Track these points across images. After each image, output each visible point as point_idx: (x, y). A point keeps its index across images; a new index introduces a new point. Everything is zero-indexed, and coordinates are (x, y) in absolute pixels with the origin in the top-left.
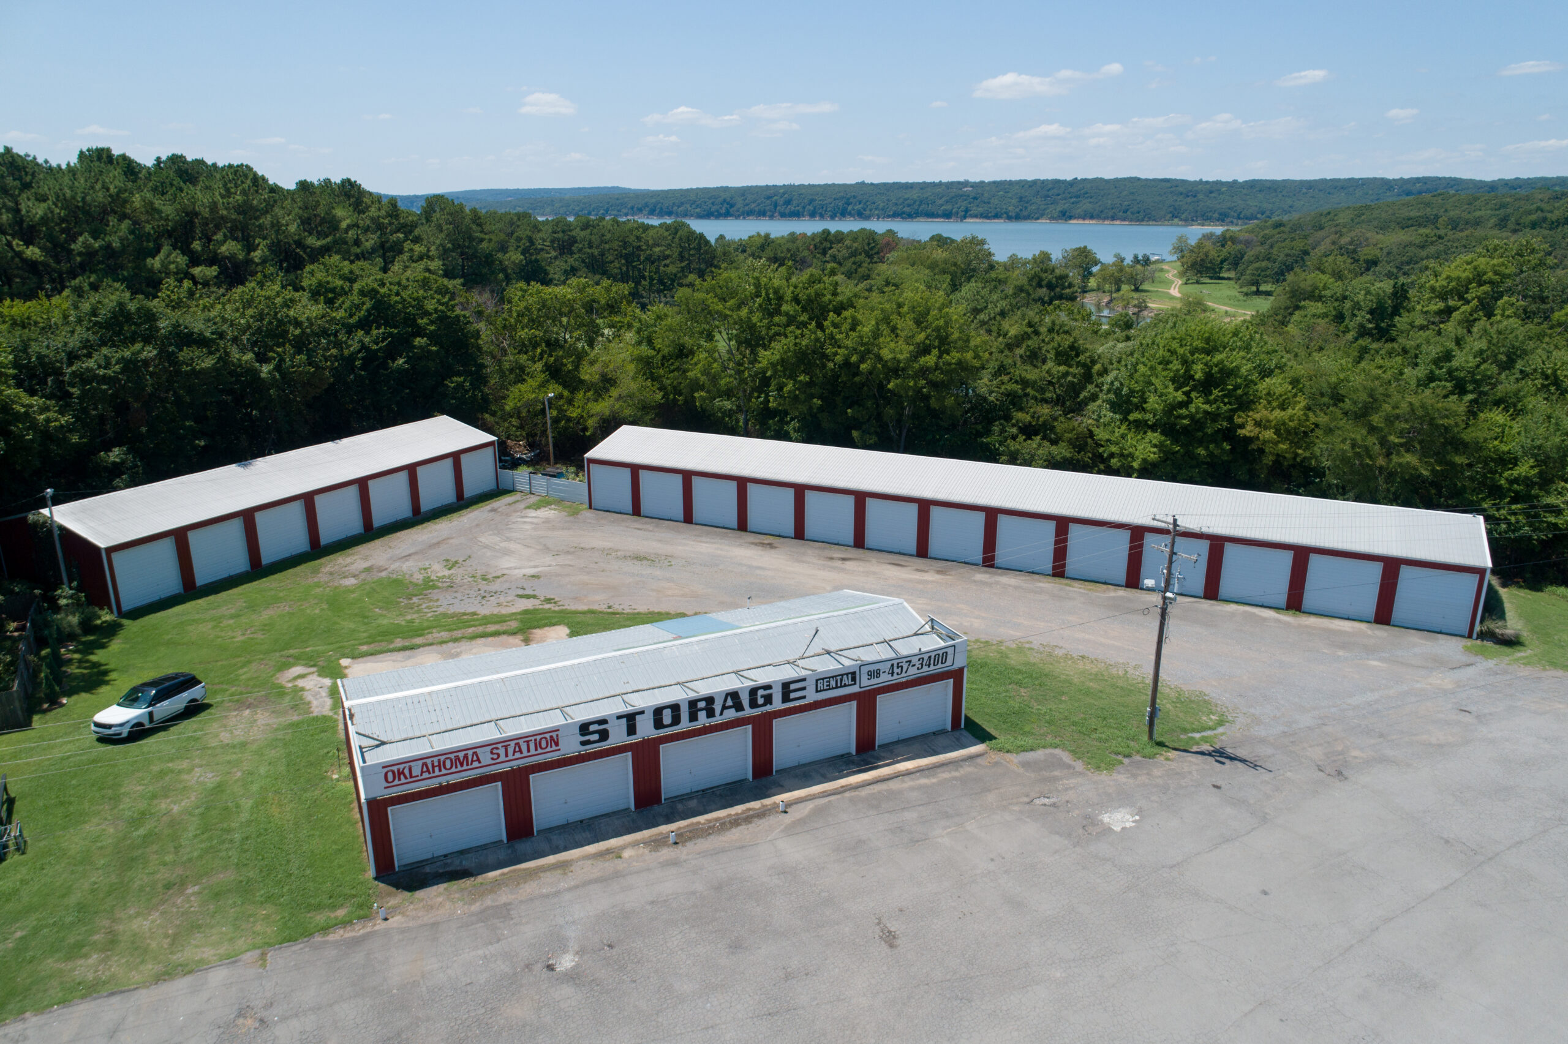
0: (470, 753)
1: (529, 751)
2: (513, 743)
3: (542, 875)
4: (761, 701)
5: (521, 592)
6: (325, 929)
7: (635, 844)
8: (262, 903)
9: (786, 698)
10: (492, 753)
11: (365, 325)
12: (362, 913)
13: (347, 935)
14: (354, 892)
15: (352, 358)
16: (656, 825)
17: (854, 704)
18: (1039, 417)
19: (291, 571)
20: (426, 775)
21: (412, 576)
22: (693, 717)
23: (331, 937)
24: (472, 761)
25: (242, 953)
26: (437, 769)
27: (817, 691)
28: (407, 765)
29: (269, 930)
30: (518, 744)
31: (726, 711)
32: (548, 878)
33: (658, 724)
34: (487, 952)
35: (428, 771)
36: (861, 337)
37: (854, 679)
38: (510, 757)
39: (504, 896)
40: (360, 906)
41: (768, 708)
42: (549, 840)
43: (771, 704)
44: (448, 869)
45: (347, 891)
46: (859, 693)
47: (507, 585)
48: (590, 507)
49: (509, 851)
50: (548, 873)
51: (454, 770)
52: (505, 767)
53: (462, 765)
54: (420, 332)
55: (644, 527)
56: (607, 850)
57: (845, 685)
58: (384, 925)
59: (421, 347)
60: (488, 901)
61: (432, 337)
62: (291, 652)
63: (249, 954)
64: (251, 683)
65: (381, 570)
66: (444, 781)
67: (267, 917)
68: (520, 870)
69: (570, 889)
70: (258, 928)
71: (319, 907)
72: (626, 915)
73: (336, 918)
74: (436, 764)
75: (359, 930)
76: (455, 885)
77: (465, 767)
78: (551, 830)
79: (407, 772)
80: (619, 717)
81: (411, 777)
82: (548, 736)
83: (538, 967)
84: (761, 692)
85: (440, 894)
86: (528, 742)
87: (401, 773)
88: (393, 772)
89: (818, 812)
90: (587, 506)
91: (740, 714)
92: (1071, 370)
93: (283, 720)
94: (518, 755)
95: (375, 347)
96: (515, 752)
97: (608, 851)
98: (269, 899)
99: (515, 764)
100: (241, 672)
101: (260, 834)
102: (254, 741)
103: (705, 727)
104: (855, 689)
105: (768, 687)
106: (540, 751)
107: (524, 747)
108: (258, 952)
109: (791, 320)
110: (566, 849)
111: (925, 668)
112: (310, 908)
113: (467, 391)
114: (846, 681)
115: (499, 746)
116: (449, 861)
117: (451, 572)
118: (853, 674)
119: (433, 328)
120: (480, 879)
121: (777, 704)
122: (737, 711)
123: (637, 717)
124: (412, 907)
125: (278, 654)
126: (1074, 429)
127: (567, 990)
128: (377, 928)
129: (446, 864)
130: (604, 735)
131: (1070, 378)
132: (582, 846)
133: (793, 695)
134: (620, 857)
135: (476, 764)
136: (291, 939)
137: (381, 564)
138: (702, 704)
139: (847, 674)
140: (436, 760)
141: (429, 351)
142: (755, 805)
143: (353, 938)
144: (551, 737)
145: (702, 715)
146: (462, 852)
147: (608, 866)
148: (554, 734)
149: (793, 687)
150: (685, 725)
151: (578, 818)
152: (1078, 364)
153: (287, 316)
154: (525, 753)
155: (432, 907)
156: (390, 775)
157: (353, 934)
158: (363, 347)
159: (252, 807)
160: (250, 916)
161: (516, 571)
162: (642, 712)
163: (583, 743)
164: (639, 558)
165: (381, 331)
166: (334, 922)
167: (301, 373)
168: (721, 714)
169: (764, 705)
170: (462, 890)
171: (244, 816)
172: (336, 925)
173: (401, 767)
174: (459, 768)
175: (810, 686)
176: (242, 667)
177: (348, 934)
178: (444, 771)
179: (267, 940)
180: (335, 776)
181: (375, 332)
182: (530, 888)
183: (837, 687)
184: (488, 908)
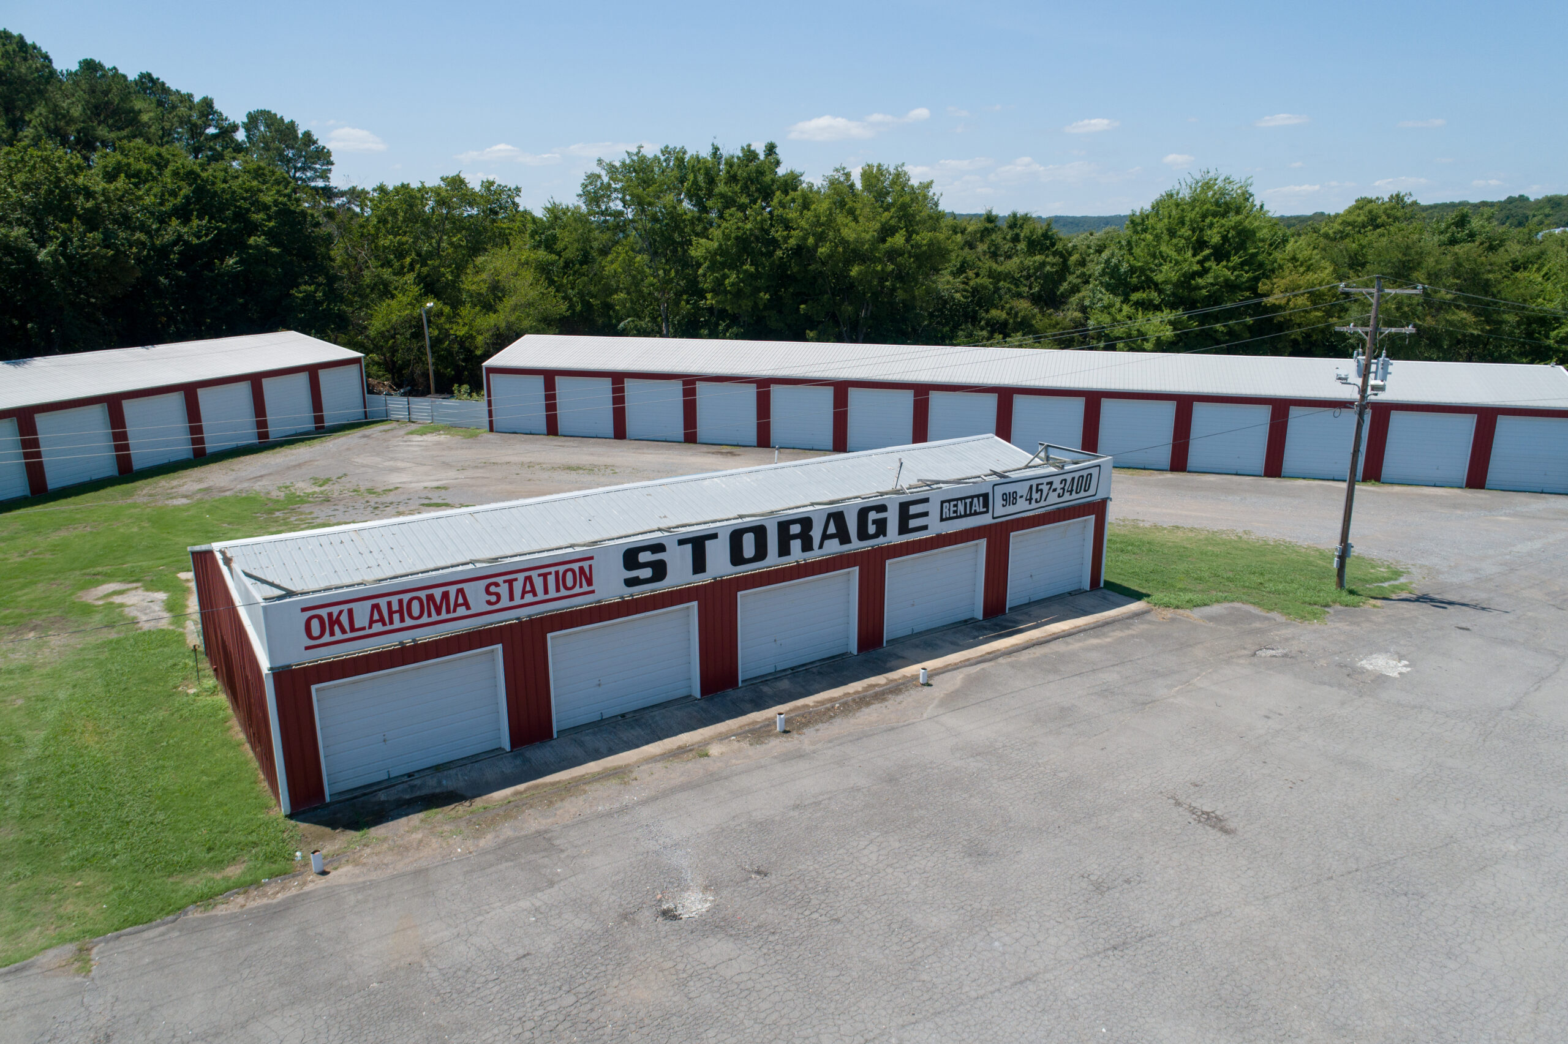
0: (452, 590)
1: (546, 592)
2: (521, 577)
3: (587, 788)
4: (872, 529)
5: (427, 501)
6: (207, 899)
7: (722, 738)
8: (74, 870)
9: (904, 529)
10: (488, 592)
11: (183, 214)
12: (275, 867)
13: (252, 904)
14: (253, 838)
15: (164, 251)
16: (744, 713)
17: (983, 543)
18: (1016, 314)
19: (92, 494)
20: (378, 627)
21: (268, 493)
22: (784, 551)
23: (221, 910)
24: (456, 605)
25: (35, 953)
26: (396, 617)
27: (942, 520)
28: (345, 607)
29: (91, 911)
30: (529, 579)
31: (827, 542)
32: (597, 790)
33: (737, 558)
34: (538, 903)
35: (382, 620)
36: (817, 216)
37: (986, 504)
38: (518, 601)
39: (533, 822)
40: (271, 858)
41: (881, 541)
42: (581, 744)
43: (885, 535)
44: (418, 794)
45: (240, 837)
46: (990, 526)
47: (405, 496)
48: (491, 430)
49: (518, 762)
50: (597, 785)
51: (425, 619)
52: (509, 618)
53: (439, 613)
54: (253, 228)
55: (567, 444)
56: (680, 748)
57: (976, 513)
58: (322, 881)
59: (256, 247)
60: (507, 830)
61: (270, 234)
62: (100, 569)
63: (51, 953)
64: (37, 604)
65: (222, 490)
66: (407, 638)
67: (85, 891)
68: (545, 785)
69: (644, 803)
70: (69, 908)
71: (190, 866)
72: (763, 827)
73: (226, 879)
74: (395, 607)
75: (275, 894)
76: (437, 815)
77: (444, 616)
78: (577, 729)
79: (344, 619)
80: (681, 542)
81: (353, 629)
82: (576, 566)
83: (646, 916)
84: (873, 516)
85: (415, 829)
86: (545, 576)
87: (334, 621)
88: (320, 618)
89: (972, 682)
90: (488, 428)
91: (846, 548)
92: (1048, 260)
93: (92, 640)
94: (529, 598)
95: (195, 241)
96: (524, 592)
97: (682, 750)
98: (87, 861)
99: (524, 613)
100: (19, 593)
101: (63, 773)
102: (44, 665)
103: (799, 565)
104: (986, 520)
105: (882, 508)
106: (564, 592)
107: (538, 583)
108: (71, 947)
109: (729, 202)
110: (612, 752)
111: (1067, 497)
112: (172, 868)
113: (321, 303)
114: (978, 506)
115: (500, 580)
116: (418, 782)
117: (322, 488)
118: (985, 496)
119: (272, 224)
120: (479, 802)
121: (893, 536)
122: (842, 543)
123: (708, 543)
124: (368, 850)
125: (78, 573)
126: (1058, 324)
127: (717, 948)
128: (306, 889)
129: (413, 787)
130: (660, 570)
131: (1048, 268)
132: (637, 746)
133: (913, 523)
134: (707, 755)
135: (462, 611)
136: (140, 920)
137: (222, 485)
138: (795, 529)
139: (978, 496)
140: (394, 600)
141: (268, 253)
142: (880, 680)
143: (267, 907)
144: (581, 569)
145: (796, 545)
146: (438, 768)
147: (694, 768)
148: (585, 565)
149: (913, 510)
150: (773, 560)
151: (618, 711)
152: (1054, 254)
153: (74, 184)
154: (541, 596)
155: (407, 849)
156: (315, 625)
157: (265, 901)
158: (180, 237)
159: (47, 739)
160: (49, 892)
161: (413, 485)
162: (714, 536)
163: (630, 582)
164: (570, 468)
165: (204, 222)
166: (223, 886)
167: (95, 256)
168: (821, 547)
169: (876, 536)
170: (455, 819)
171: (32, 752)
172: (228, 889)
173: (335, 610)
174: (435, 617)
175: (933, 508)
176: (21, 589)
177: (256, 901)
178: (409, 622)
179: (89, 926)
180: (191, 691)
181: (195, 222)
182: (570, 808)
183: (966, 515)
184: (507, 842)
